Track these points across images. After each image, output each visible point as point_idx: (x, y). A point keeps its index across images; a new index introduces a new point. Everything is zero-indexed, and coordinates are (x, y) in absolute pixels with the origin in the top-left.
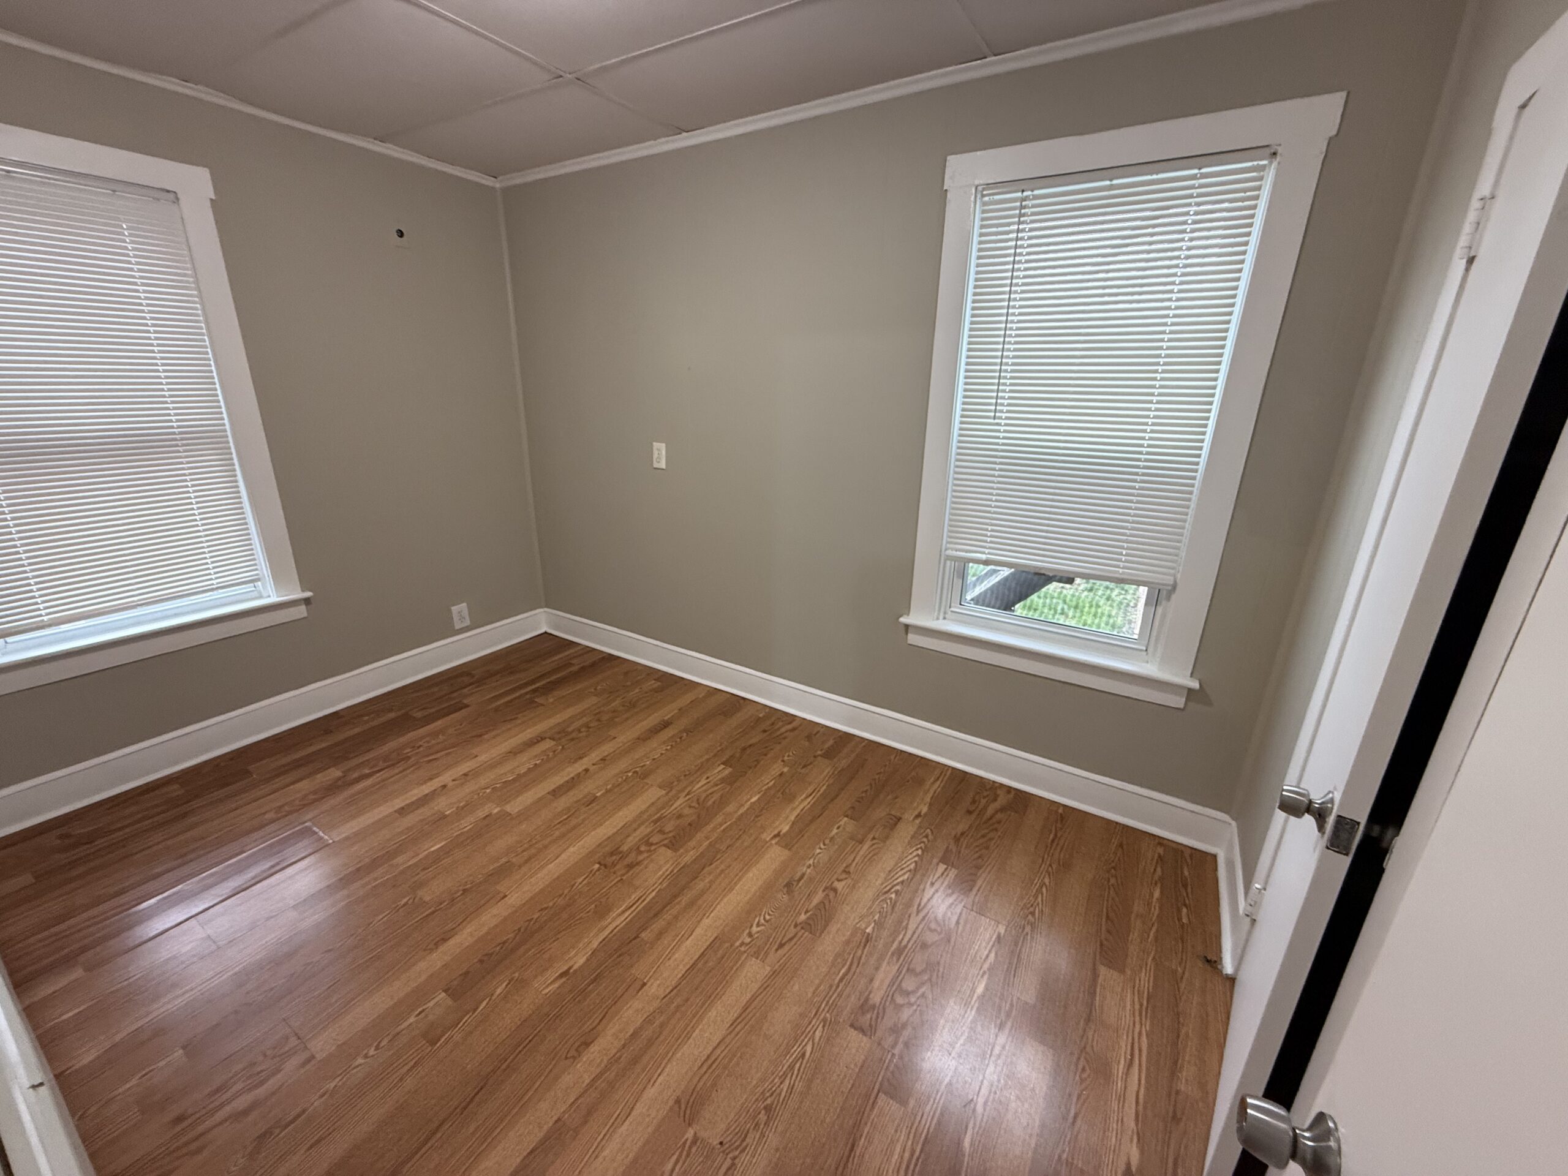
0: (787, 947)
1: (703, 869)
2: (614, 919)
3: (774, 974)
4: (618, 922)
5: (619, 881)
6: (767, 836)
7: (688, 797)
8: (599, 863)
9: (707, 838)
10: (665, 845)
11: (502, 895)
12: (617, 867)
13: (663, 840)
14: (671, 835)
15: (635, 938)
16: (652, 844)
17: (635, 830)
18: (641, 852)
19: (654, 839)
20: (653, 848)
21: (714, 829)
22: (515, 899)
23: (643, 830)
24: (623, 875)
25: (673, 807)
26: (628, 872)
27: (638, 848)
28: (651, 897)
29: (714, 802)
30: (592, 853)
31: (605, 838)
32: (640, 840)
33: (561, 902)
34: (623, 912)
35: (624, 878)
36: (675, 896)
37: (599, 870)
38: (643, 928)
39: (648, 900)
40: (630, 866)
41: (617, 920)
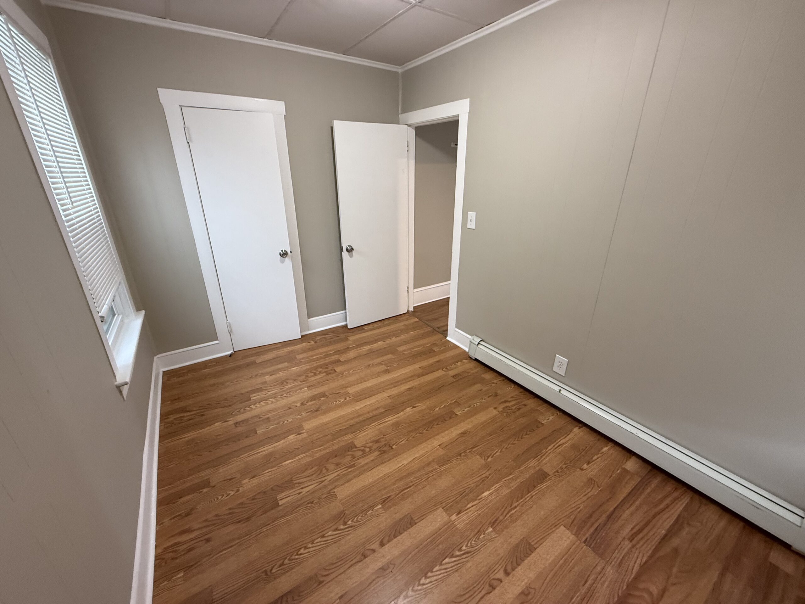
0: (337, 392)
1: (345, 429)
2: (392, 420)
3: (346, 388)
4: (391, 418)
5: (385, 435)
6: (305, 435)
7: (323, 479)
8: (392, 448)
9: (333, 444)
10: (356, 448)
11: (442, 446)
12: (384, 443)
13: (355, 451)
14: (350, 453)
15: (386, 410)
16: (362, 450)
17: (367, 463)
18: (370, 447)
19: (360, 453)
20: (362, 448)
21: (326, 448)
22: (435, 443)
23: (363, 462)
24: (383, 438)
25: (338, 473)
26: (379, 439)
27: (370, 450)
28: (374, 424)
29: (312, 468)
30: (395, 456)
31: (385, 464)
32: (367, 455)
33: (413, 434)
34: (387, 421)
35: (383, 436)
36: (364, 421)
37: (394, 445)
38: (383, 413)
39: (376, 423)
40: (377, 441)
41: (391, 419)
